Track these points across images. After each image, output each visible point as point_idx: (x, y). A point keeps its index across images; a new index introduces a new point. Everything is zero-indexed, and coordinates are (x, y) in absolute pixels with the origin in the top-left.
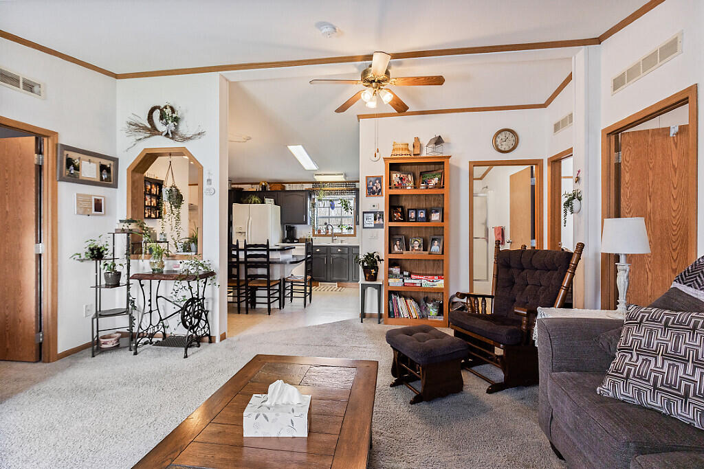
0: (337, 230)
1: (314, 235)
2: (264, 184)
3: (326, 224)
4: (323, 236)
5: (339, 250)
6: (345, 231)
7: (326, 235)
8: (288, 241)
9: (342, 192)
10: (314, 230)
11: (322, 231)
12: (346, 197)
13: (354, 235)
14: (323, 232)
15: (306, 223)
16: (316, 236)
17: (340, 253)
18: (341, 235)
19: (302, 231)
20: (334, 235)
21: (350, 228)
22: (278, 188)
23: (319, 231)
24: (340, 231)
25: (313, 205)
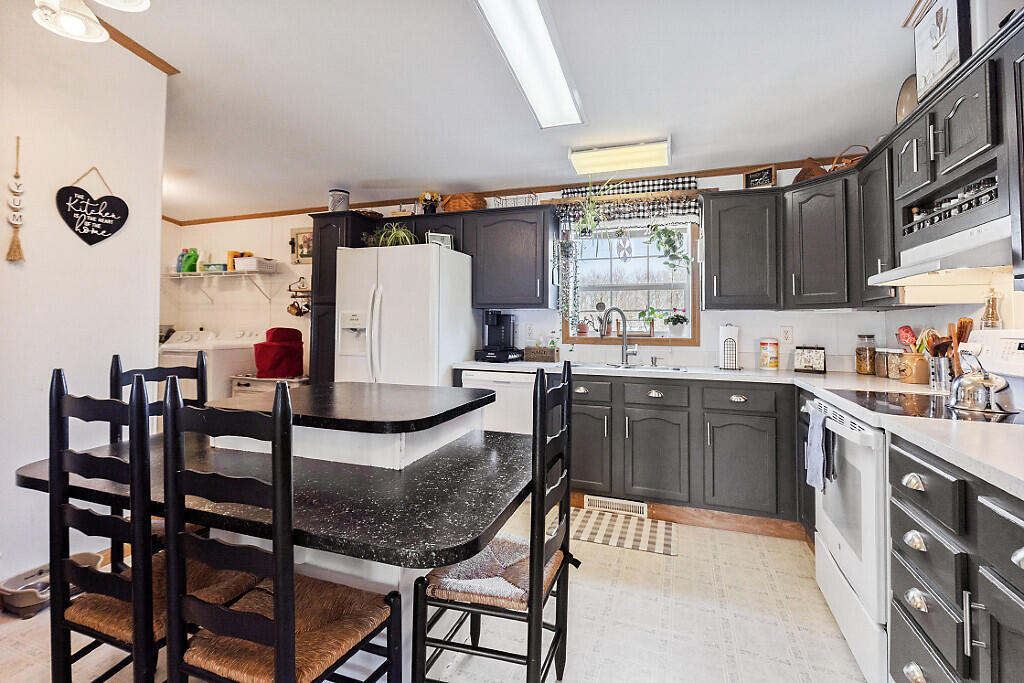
0: (637, 327)
1: (566, 339)
2: (428, 197)
3: (600, 306)
4: (594, 341)
5: (654, 394)
6: (663, 329)
7: (604, 339)
8: (491, 355)
9: (655, 206)
10: (565, 323)
11: (591, 329)
12: (670, 221)
13: (694, 341)
14: (592, 332)
15: (542, 303)
16: (572, 341)
17: (656, 404)
18: (647, 340)
19: (531, 327)
20: (626, 340)
21: (678, 320)
22: (466, 205)
23: (582, 330)
24: (646, 329)
25: (566, 250)
